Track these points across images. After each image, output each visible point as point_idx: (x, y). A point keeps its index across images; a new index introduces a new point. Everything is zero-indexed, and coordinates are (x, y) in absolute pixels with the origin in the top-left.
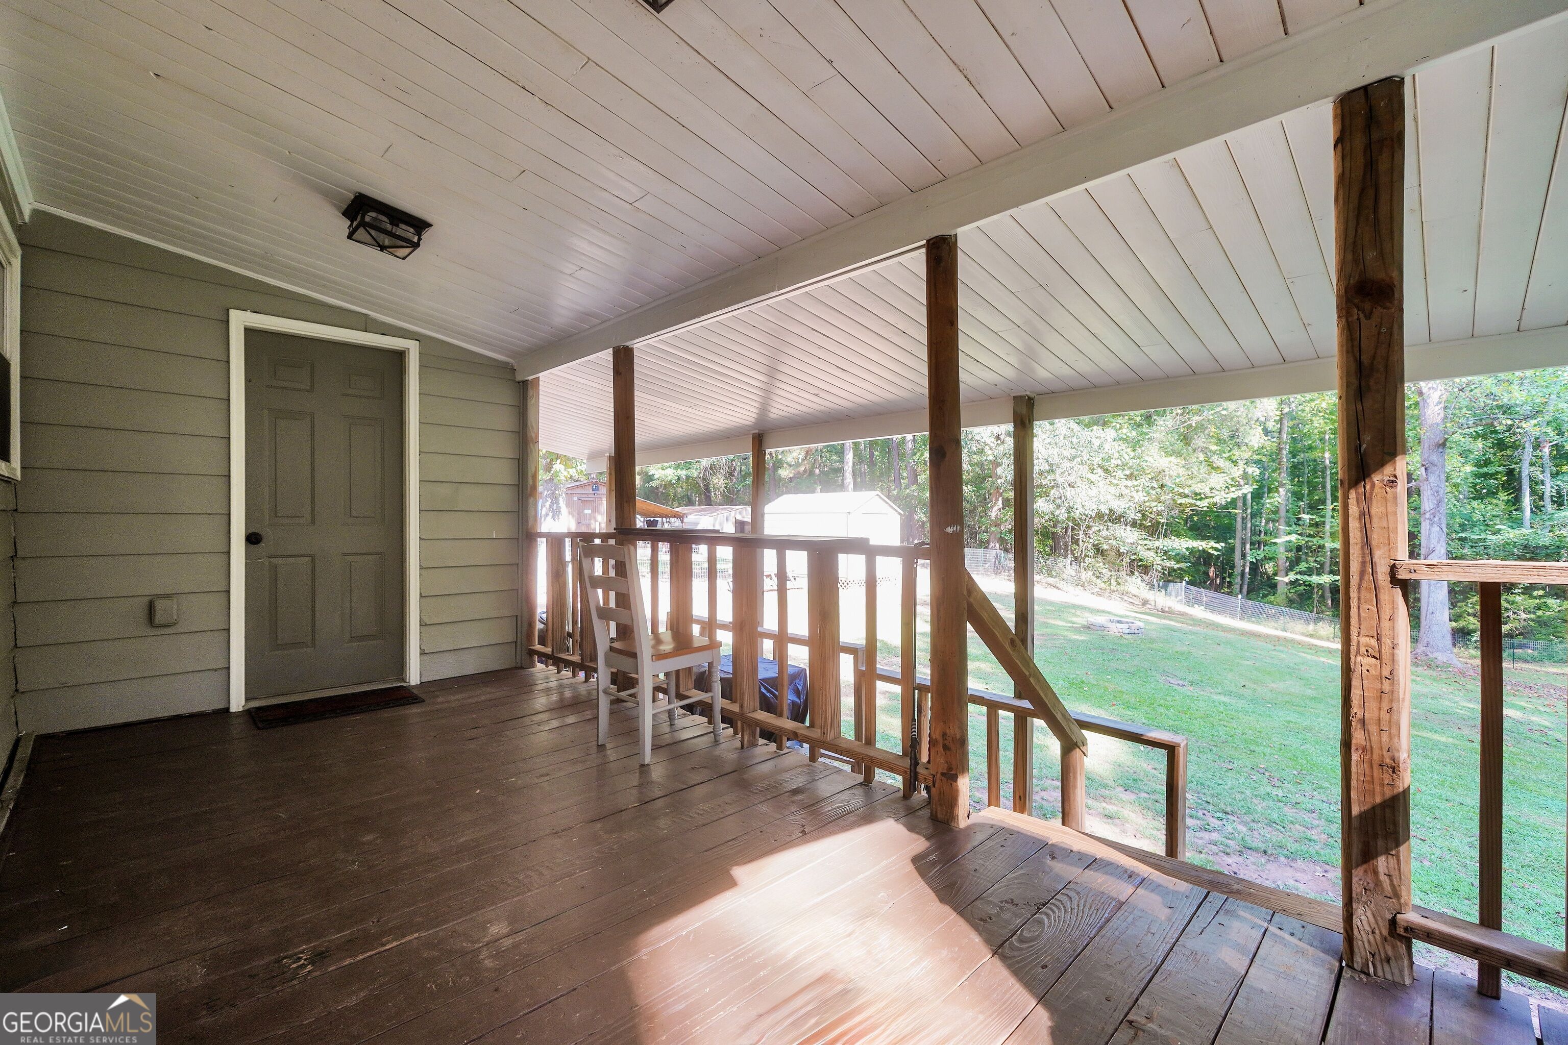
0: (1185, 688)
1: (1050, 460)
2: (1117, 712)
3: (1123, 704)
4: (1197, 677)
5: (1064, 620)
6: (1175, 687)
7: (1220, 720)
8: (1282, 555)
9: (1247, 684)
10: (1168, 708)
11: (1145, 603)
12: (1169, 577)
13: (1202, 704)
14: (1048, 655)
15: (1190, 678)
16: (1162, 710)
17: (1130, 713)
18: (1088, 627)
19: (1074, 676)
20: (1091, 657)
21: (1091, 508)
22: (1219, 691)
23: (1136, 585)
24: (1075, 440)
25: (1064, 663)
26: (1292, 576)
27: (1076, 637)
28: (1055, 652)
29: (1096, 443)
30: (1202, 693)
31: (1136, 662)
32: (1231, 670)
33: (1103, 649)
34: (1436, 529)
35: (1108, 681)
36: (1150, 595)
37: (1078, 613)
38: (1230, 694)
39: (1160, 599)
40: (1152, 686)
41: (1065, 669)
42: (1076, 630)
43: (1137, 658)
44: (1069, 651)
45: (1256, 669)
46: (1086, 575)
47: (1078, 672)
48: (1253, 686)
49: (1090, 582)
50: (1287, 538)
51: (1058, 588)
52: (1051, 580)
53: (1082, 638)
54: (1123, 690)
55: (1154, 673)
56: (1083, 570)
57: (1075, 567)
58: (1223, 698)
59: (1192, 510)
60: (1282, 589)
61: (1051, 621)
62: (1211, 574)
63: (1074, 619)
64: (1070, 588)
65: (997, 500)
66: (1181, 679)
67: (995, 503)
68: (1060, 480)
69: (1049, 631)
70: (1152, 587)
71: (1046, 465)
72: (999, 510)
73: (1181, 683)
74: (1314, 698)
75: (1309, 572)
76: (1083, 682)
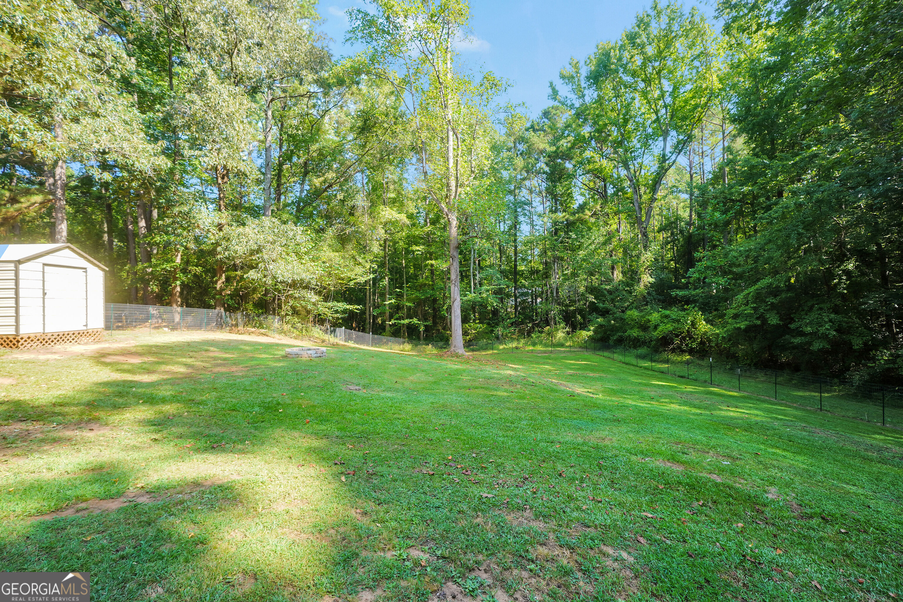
0: (361, 392)
1: (259, 242)
2: (311, 431)
3: (317, 419)
4: (366, 381)
5: (268, 354)
6: (354, 392)
7: (394, 414)
8: (388, 310)
9: (397, 380)
10: (354, 413)
11: (323, 341)
12: (335, 325)
13: (377, 403)
14: (247, 383)
15: (362, 382)
16: (349, 416)
17: (324, 427)
18: (286, 357)
19: (271, 399)
20: (287, 379)
21: (288, 277)
22: (383, 389)
23: (317, 331)
24: (276, 231)
25: (262, 388)
26: (393, 322)
27: (275, 364)
28: (255, 379)
29: (291, 234)
30: (373, 393)
31: (323, 377)
32: (385, 372)
33: (297, 370)
34: (456, 288)
35: (302, 398)
36: (326, 337)
37: (280, 348)
38: (389, 390)
39: (331, 339)
40: (338, 394)
41: (262, 394)
42: (278, 360)
43: (324, 374)
44: (268, 377)
45: (398, 369)
46: (286, 327)
47: (275, 395)
48: (401, 381)
49: (290, 332)
50: (390, 302)
51: (267, 336)
52: (262, 331)
53: (281, 364)
54: (316, 404)
55: (338, 384)
56: (285, 324)
57: (280, 323)
58: (389, 395)
59: (346, 288)
60: (388, 328)
61: (256, 356)
62: (354, 325)
63: (276, 352)
64: (277, 336)
65: (221, 275)
66: (357, 385)
67: (220, 278)
68: (266, 257)
69: (254, 363)
70: (326, 331)
71: (255, 245)
72: (223, 283)
73: (357, 388)
74: (435, 382)
75: (399, 319)
76: (278, 404)
